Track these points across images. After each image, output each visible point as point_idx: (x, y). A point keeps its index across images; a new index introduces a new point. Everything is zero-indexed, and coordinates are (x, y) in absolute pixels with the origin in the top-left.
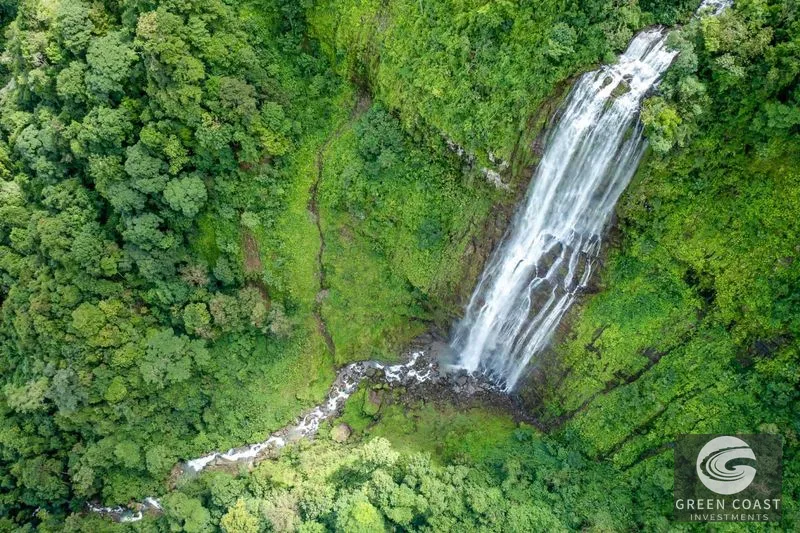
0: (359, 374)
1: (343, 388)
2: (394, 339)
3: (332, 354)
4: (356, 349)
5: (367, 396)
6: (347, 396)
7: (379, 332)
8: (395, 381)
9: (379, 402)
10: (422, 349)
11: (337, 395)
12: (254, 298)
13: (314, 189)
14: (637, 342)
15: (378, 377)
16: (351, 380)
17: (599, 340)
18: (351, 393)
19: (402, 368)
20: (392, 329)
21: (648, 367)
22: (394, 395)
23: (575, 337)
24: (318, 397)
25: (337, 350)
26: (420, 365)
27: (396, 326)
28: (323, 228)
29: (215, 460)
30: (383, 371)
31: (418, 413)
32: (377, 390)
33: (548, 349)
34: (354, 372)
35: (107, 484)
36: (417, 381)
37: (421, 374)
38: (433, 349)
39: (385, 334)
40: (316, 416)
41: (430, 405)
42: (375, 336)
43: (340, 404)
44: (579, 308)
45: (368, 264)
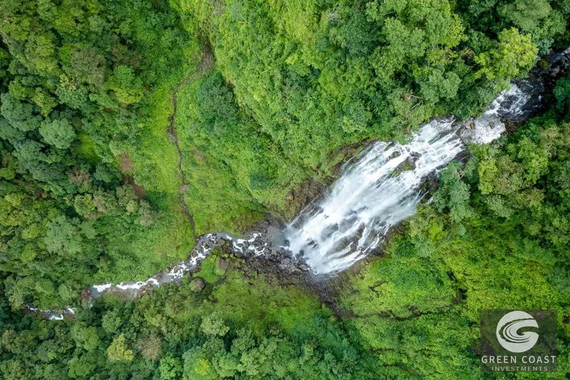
0: (213, 242)
1: (201, 251)
2: (239, 223)
3: (193, 228)
4: (211, 226)
5: (218, 262)
6: (204, 257)
7: (227, 217)
8: (239, 253)
9: (226, 267)
10: (260, 231)
11: (197, 255)
12: (127, 195)
13: (171, 118)
14: (404, 301)
15: (226, 247)
16: (207, 246)
17: (379, 287)
18: (207, 255)
19: (245, 242)
20: (238, 216)
21: (410, 318)
22: (237, 264)
23: (362, 278)
24: (182, 256)
25: (197, 226)
26: (258, 243)
27: (241, 215)
28: (181, 146)
29: (111, 288)
30: (231, 242)
31: (252, 281)
32: (224, 258)
33: (344, 272)
34: (210, 240)
35: (36, 299)
36: (254, 254)
37: (259, 250)
38: (269, 232)
39: (233, 219)
40: (182, 268)
41: (262, 276)
42: (225, 220)
43: (199, 262)
44: (367, 263)
45: (218, 175)
